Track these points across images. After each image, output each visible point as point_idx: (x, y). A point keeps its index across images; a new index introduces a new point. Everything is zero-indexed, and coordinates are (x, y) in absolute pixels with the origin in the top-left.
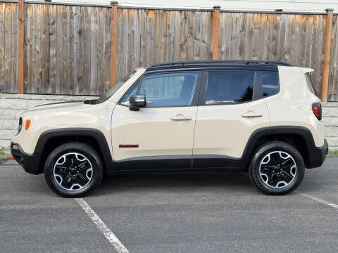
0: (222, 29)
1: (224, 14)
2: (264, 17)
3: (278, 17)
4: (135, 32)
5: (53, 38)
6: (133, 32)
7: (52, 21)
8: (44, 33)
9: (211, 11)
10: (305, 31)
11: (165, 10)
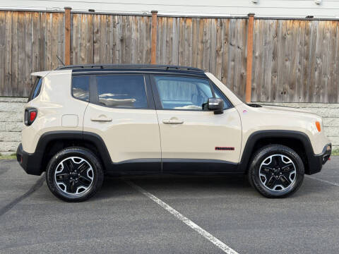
0: (256, 35)
1: (258, 20)
2: (296, 23)
3: (310, 24)
4: (173, 39)
5: (97, 46)
6: (172, 39)
7: (96, 30)
8: (89, 41)
9: (246, 18)
10: (335, 36)
11: (202, 18)
